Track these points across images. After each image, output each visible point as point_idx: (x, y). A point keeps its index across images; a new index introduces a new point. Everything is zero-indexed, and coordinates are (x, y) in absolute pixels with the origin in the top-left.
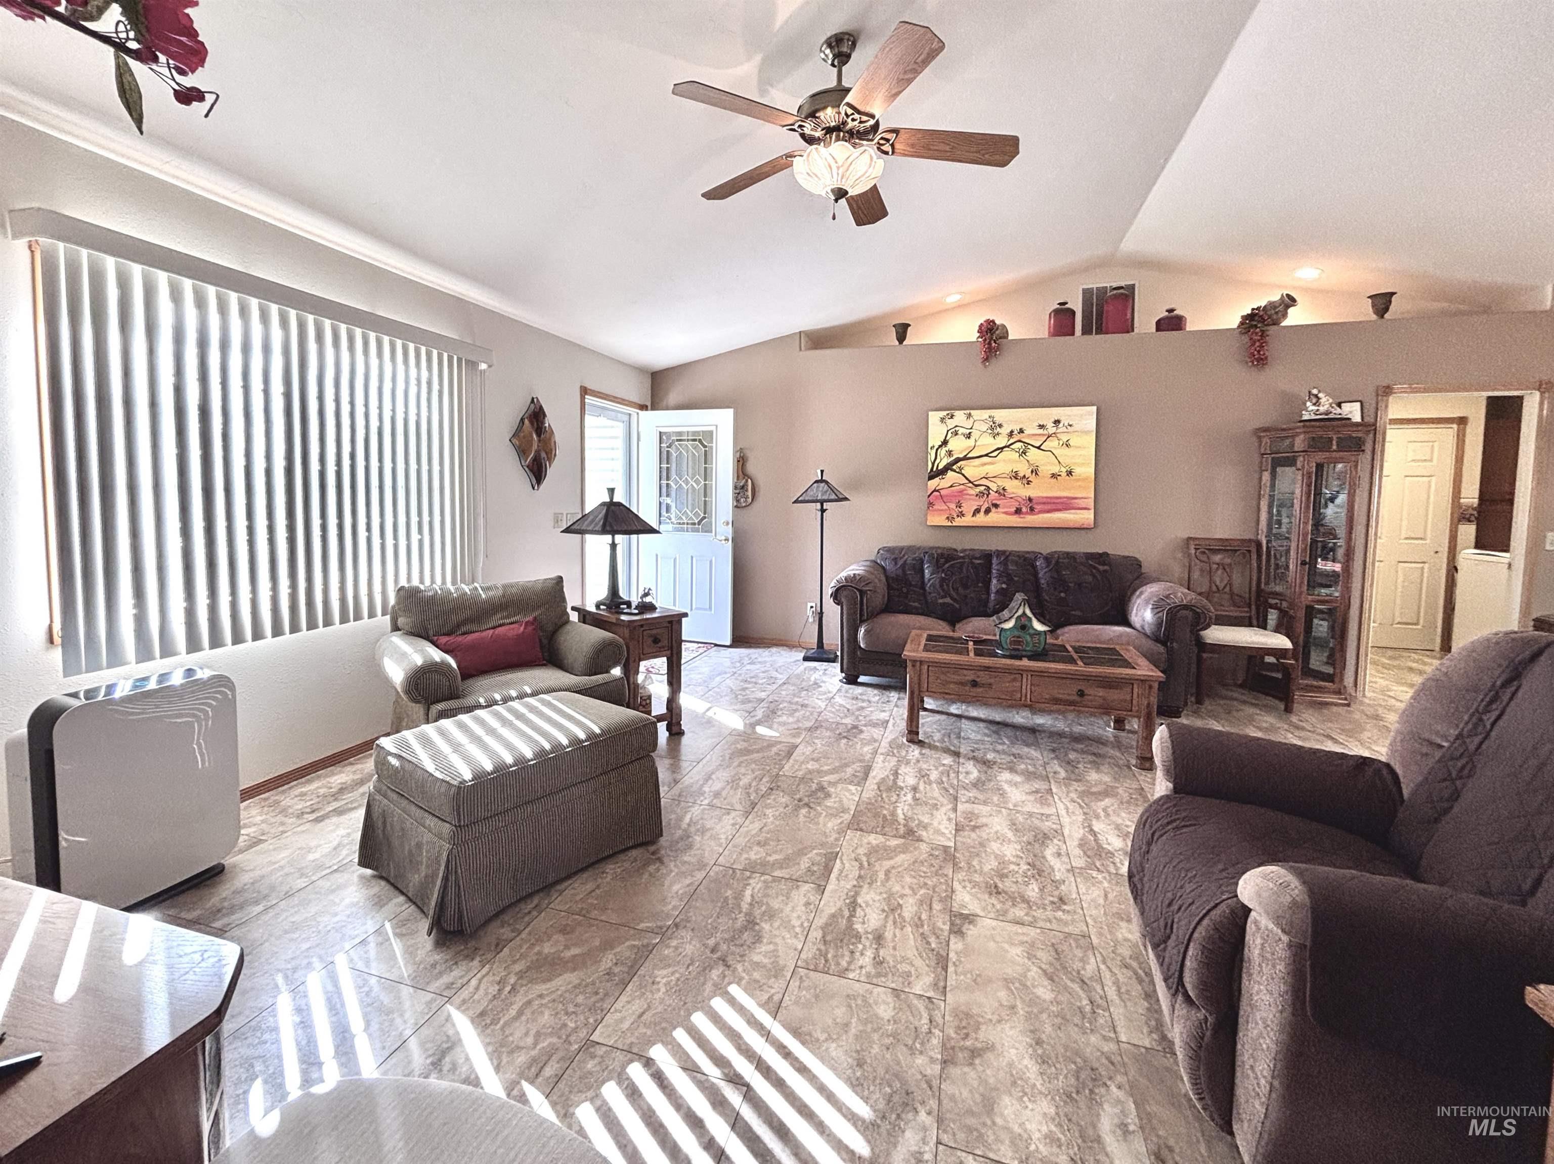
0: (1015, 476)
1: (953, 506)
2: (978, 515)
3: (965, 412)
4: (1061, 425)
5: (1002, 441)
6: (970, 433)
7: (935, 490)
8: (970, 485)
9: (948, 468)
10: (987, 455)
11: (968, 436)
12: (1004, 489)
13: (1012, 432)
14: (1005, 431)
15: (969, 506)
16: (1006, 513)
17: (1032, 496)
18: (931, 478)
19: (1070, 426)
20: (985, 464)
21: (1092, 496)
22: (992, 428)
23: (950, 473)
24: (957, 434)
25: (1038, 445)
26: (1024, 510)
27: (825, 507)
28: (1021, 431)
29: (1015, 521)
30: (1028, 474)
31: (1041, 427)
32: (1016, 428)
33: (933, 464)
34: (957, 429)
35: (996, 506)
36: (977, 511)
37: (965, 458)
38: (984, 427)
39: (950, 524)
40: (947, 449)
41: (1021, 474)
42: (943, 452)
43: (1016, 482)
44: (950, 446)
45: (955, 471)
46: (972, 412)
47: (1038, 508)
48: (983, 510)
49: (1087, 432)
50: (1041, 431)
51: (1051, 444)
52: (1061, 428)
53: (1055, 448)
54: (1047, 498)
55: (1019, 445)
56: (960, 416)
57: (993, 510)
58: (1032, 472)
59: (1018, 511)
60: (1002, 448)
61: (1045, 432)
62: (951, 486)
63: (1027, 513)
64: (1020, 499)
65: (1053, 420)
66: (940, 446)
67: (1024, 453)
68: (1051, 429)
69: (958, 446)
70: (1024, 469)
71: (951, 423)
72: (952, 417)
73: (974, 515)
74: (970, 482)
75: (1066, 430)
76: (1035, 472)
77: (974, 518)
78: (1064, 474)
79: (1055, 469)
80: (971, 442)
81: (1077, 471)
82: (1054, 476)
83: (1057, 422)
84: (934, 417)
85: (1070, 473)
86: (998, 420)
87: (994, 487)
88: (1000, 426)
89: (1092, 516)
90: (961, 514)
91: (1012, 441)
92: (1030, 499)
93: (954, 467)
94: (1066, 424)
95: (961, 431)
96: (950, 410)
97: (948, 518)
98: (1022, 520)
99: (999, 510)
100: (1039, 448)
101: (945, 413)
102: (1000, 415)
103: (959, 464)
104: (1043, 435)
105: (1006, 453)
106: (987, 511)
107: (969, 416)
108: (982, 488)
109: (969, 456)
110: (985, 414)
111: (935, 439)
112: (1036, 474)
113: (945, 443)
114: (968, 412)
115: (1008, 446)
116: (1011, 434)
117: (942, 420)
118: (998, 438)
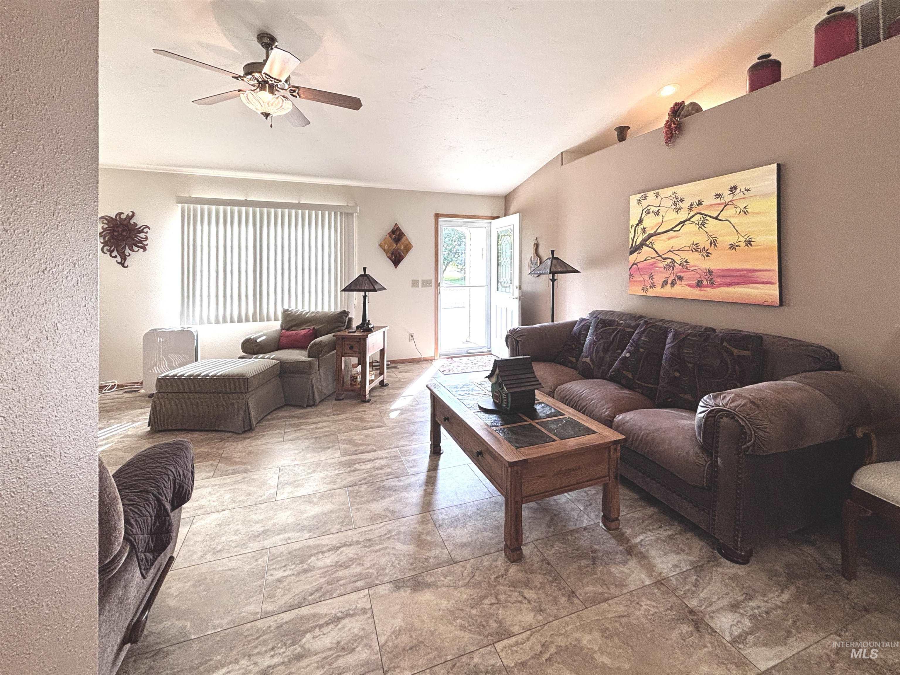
0: (696, 248)
1: (647, 278)
2: (666, 287)
3: (654, 192)
4: (738, 191)
5: (683, 215)
6: (658, 210)
7: (634, 264)
8: (659, 258)
9: (643, 244)
10: (671, 230)
11: (657, 214)
12: (687, 262)
13: (692, 205)
14: (685, 205)
15: (659, 279)
16: (689, 285)
17: (712, 268)
18: (631, 253)
19: (748, 190)
20: (672, 238)
21: (777, 268)
22: (675, 204)
23: (645, 248)
24: (649, 213)
25: (715, 216)
26: (705, 282)
27: (555, 278)
28: (700, 203)
29: (696, 293)
30: (707, 246)
31: (718, 196)
32: (695, 200)
33: (633, 240)
34: (649, 208)
35: (680, 278)
36: (665, 283)
37: (655, 234)
38: (669, 203)
39: (644, 294)
40: (642, 226)
41: (701, 247)
42: (639, 229)
43: (697, 255)
44: (645, 224)
45: (647, 246)
46: (659, 191)
47: (718, 280)
48: (670, 281)
49: (765, 196)
50: (718, 201)
51: (729, 212)
52: (738, 195)
53: (733, 217)
54: (728, 270)
55: (698, 217)
56: (651, 195)
57: (678, 282)
58: (711, 243)
59: (699, 284)
60: (684, 222)
61: (723, 201)
62: (644, 261)
63: (707, 286)
64: (700, 271)
65: (729, 187)
66: (637, 225)
67: (703, 225)
68: (728, 198)
69: (650, 222)
70: (703, 242)
71: (645, 203)
72: (645, 198)
73: (663, 287)
74: (660, 256)
75: (743, 196)
76: (714, 243)
77: (662, 290)
78: (743, 244)
79: (733, 239)
80: (659, 219)
81: (758, 240)
82: (732, 247)
83: (733, 189)
84: (634, 199)
85: (749, 243)
86: (680, 195)
87: (678, 260)
88: (682, 200)
89: (777, 293)
90: (653, 286)
91: (692, 214)
92: (710, 272)
93: (647, 243)
94: (743, 190)
95: (652, 209)
96: (644, 192)
97: (643, 289)
98: (702, 293)
99: (684, 282)
100: (716, 218)
101: (640, 195)
102: (681, 190)
103: (650, 240)
104: (722, 204)
105: (689, 228)
106: (673, 284)
107: (658, 195)
108: (669, 261)
109: (658, 231)
110: (668, 192)
111: (634, 221)
112: (715, 245)
113: (641, 221)
114: (657, 191)
115: (689, 220)
116: (691, 207)
117: (639, 201)
118: (681, 212)
